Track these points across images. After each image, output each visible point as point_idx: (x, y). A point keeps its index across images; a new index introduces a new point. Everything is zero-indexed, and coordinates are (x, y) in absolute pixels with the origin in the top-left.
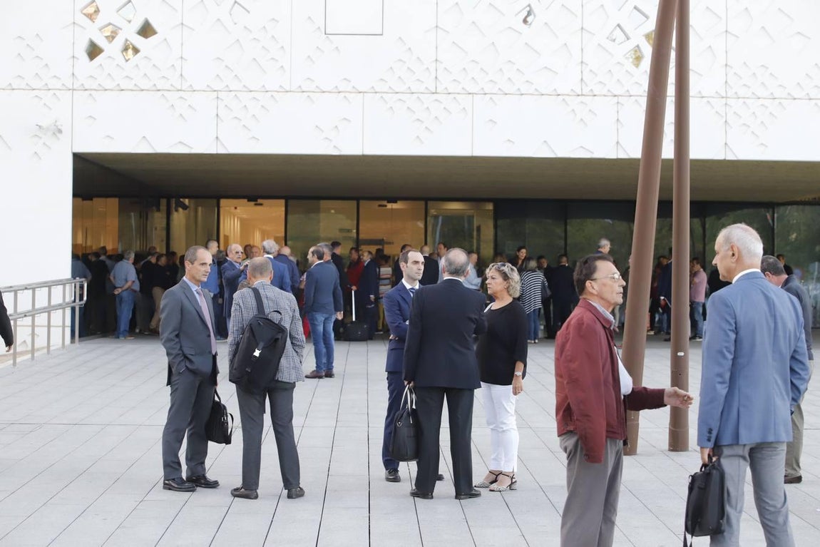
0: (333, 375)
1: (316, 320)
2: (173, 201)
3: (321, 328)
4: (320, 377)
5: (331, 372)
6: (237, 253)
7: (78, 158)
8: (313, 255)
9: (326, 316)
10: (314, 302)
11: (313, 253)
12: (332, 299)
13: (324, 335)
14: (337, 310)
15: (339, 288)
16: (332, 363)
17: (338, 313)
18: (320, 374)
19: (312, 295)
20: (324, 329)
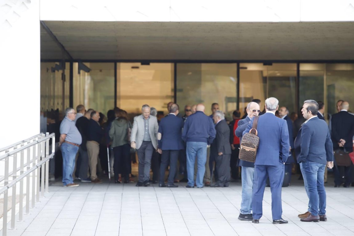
0: (326, 219)
1: (312, 168)
2: (76, 65)
3: (315, 177)
4: (316, 221)
5: (324, 216)
6: (254, 111)
7: (45, 27)
8: (308, 111)
9: (320, 165)
10: (309, 153)
11: (307, 109)
12: (324, 150)
13: (318, 182)
14: (329, 159)
15: (331, 140)
16: (325, 208)
17: (329, 162)
18: (315, 218)
19: (308, 146)
20: (318, 178)
